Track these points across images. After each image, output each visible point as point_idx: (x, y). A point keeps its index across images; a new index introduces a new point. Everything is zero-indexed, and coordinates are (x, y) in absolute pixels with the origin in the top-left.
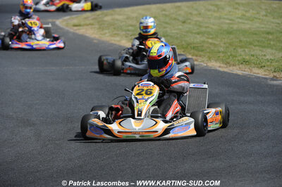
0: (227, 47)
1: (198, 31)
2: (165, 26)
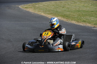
0: (78, 16)
1: (68, 10)
2: (57, 8)
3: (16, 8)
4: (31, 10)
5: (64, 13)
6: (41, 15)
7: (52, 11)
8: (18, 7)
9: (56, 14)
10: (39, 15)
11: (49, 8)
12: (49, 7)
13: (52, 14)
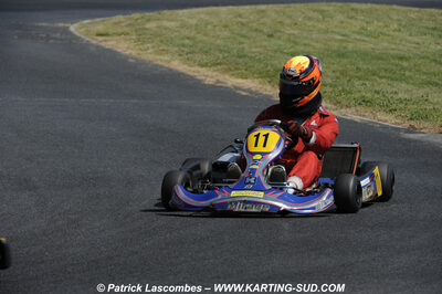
0: (338, 78)
1: (292, 50)
2: (242, 40)
3: (58, 35)
4: (124, 47)
5: (276, 62)
6: (171, 70)
7: (221, 51)
8: (66, 31)
9: (237, 64)
10: (161, 67)
11: (205, 38)
12: (205, 35)
13: (220, 64)
